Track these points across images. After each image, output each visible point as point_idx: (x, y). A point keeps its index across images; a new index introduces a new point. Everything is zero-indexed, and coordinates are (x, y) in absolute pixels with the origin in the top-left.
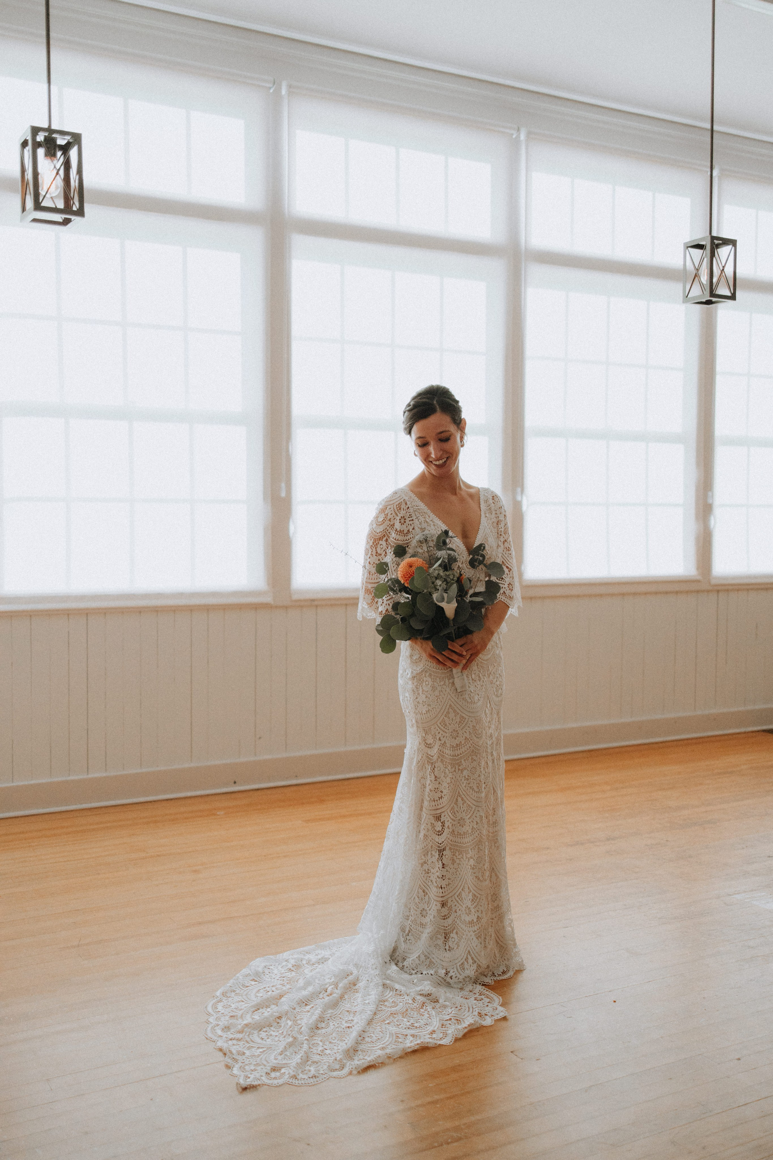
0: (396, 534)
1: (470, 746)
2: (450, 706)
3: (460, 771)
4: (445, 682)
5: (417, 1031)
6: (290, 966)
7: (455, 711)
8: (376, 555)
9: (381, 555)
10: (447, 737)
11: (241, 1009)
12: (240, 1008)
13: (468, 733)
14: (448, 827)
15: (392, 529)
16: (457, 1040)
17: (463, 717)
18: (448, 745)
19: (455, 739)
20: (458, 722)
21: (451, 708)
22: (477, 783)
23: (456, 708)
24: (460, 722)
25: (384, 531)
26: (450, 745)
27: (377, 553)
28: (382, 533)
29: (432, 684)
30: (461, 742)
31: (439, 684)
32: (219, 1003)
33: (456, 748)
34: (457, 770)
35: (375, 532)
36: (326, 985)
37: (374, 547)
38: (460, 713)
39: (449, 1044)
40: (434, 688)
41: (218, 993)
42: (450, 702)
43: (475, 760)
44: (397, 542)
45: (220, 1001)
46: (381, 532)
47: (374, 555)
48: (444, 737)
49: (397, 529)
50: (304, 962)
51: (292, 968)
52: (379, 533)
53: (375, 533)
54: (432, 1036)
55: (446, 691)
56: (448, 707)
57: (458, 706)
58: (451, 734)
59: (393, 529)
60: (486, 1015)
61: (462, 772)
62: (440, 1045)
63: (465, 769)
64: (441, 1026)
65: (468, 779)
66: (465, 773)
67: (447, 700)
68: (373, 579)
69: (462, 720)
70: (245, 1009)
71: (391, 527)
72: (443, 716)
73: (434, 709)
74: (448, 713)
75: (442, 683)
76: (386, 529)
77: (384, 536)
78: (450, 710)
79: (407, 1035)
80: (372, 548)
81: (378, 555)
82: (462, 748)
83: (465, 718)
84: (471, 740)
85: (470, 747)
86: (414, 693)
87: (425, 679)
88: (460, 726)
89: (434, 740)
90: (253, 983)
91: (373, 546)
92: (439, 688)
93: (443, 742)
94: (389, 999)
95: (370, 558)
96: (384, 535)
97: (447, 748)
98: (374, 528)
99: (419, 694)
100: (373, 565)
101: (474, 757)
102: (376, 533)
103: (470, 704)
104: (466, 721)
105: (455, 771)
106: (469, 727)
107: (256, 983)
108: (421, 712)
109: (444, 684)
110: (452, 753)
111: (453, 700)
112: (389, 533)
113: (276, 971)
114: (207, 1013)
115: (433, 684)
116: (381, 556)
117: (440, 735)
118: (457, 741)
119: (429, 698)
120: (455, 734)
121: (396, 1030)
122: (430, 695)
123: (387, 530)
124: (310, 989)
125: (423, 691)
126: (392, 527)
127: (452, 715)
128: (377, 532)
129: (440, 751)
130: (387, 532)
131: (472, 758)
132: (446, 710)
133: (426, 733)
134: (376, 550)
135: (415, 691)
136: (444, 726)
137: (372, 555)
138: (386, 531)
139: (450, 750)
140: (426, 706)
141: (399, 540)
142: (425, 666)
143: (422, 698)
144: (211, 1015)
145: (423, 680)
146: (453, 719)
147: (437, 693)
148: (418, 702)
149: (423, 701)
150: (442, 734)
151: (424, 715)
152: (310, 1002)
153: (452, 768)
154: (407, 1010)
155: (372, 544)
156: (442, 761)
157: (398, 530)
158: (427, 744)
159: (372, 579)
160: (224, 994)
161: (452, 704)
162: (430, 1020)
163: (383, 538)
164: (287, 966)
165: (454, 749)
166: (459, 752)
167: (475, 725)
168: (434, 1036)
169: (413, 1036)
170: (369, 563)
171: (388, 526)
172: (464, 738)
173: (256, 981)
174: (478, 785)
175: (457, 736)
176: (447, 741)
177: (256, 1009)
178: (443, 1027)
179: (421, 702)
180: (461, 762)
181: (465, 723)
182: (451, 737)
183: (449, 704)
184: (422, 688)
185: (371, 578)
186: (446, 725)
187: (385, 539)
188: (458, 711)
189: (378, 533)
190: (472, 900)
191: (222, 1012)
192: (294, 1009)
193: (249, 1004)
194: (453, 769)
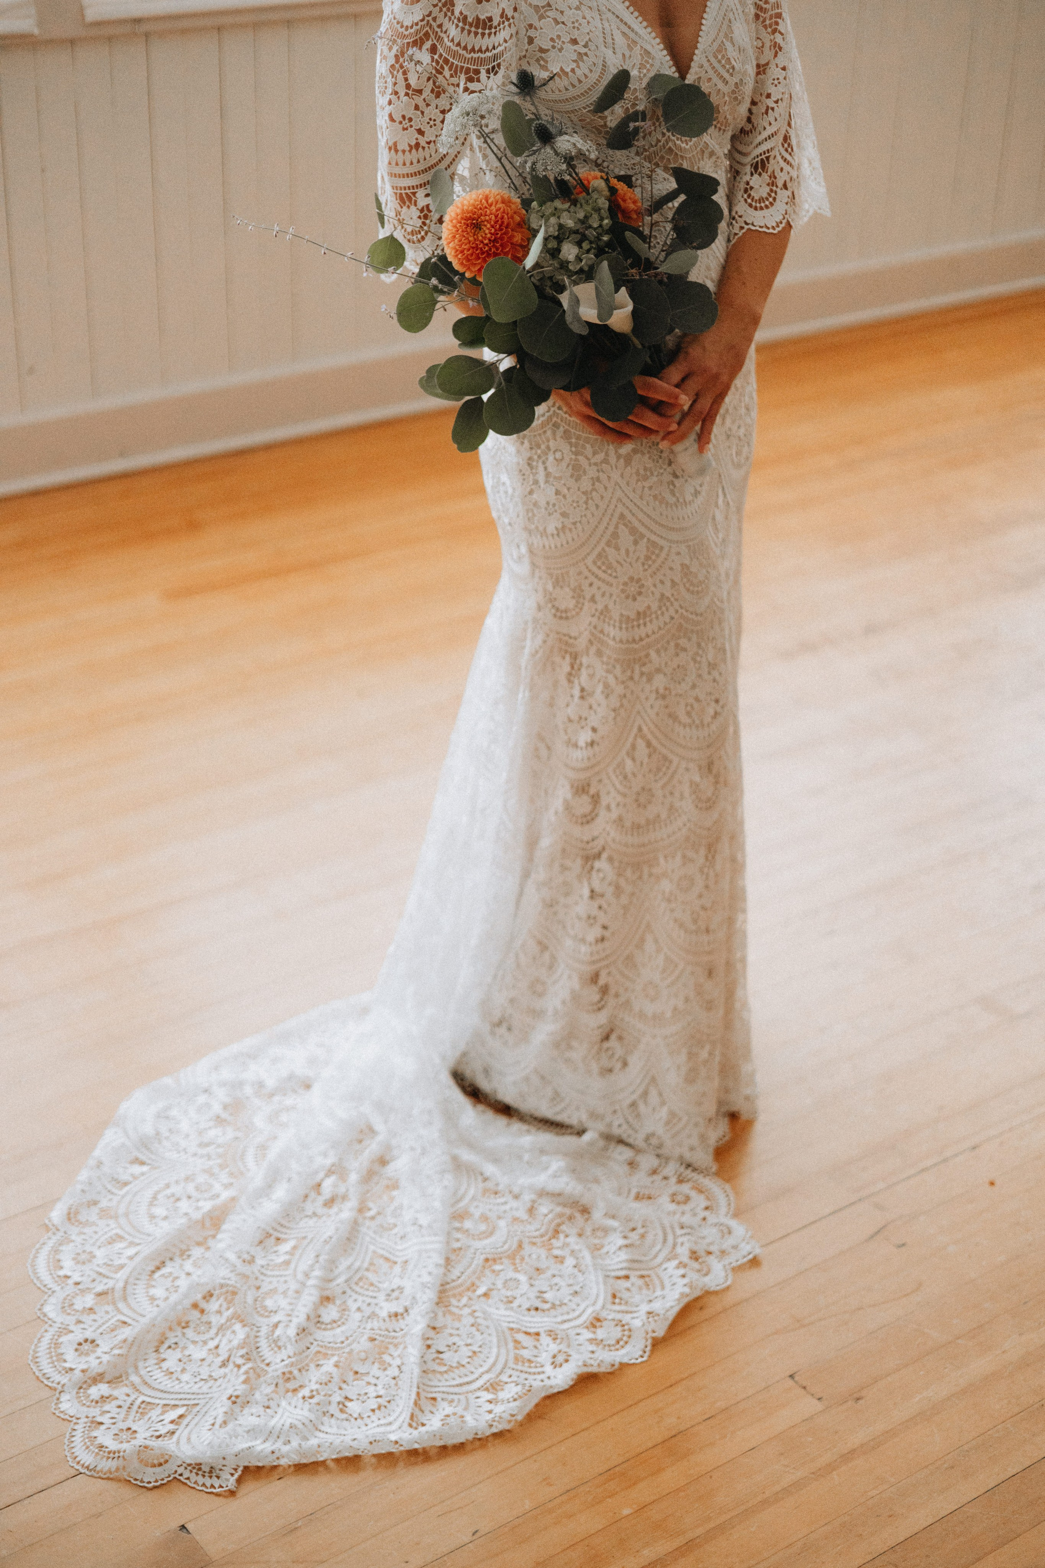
0: (466, 32)
1: (673, 614)
2: (622, 516)
3: (644, 679)
4: (607, 454)
5: (559, 1319)
6: (217, 1108)
7: (633, 531)
8: (407, 94)
9: (420, 92)
10: (611, 595)
11: (122, 1267)
12: (117, 1262)
13: (668, 584)
14: (608, 808)
15: (446, 15)
16: (657, 1343)
17: (654, 544)
18: (616, 616)
19: (635, 599)
20: (642, 557)
21: (625, 525)
22: (687, 705)
23: (636, 524)
24: (647, 558)
25: (425, 22)
26: (622, 615)
27: (408, 86)
28: (419, 27)
29: (571, 459)
30: (649, 607)
31: (592, 461)
32: (63, 1248)
33: (635, 623)
34: (636, 676)
35: (398, 23)
36: (317, 1172)
37: (398, 71)
38: (648, 534)
39: (640, 1360)
40: (577, 472)
41: (56, 1215)
42: (620, 509)
43: (685, 650)
44: (470, 56)
45: (66, 1240)
46: (417, 24)
47: (402, 94)
48: (603, 595)
49: (465, 17)
50: (248, 1090)
51: (224, 1115)
52: (412, 27)
53: (399, 26)
54: (594, 1333)
55: (609, 477)
56: (615, 520)
57: (641, 515)
58: (621, 587)
59: (449, 14)
60: (710, 1253)
61: (650, 680)
62: (623, 1366)
63: (658, 670)
64: (609, 1298)
65: (664, 697)
66: (659, 681)
67: (614, 501)
68: (408, 164)
69: (653, 553)
70: (131, 1265)
71: (444, 9)
72: (602, 544)
73: (578, 524)
74: (615, 535)
75: (601, 456)
76: (429, 15)
77: (427, 35)
78: (621, 527)
79: (538, 1334)
80: (395, 73)
81: (410, 92)
82: (651, 621)
83: (662, 548)
84: (676, 600)
85: (672, 618)
86: (524, 479)
87: (552, 443)
88: (646, 567)
89: (578, 602)
90: (137, 1169)
91: (397, 66)
92: (592, 472)
93: (600, 607)
94: (472, 1210)
95: (390, 103)
96: (425, 35)
97: (612, 622)
98: (395, 11)
99: (536, 482)
100: (401, 123)
101: (683, 642)
102: (402, 27)
103: (674, 508)
104: (663, 555)
105: (631, 678)
106: (671, 569)
107: (145, 1168)
108: (541, 529)
109: (606, 461)
110: (624, 635)
111: (629, 503)
112: (440, 26)
113: (184, 1126)
114: (39, 1285)
115: (576, 460)
116: (423, 97)
117: (594, 590)
118: (641, 604)
119: (564, 497)
120: (633, 589)
121: (511, 1319)
122: (569, 489)
123: (434, 19)
124: (281, 1192)
125: (548, 475)
126: (448, 10)
127: (625, 539)
128: (405, 24)
129: (595, 627)
130: (433, 24)
131: (677, 645)
132: (611, 528)
133: (557, 583)
134: (406, 79)
135: (527, 473)
136: (604, 568)
137: (396, 93)
138: (431, 22)
139: (621, 628)
140: (557, 515)
141: (476, 49)
142: (552, 409)
143: (545, 494)
144: (50, 1292)
145: (548, 448)
146: (627, 551)
147: (586, 484)
148: (535, 504)
149: (548, 503)
150: (599, 588)
151: (550, 538)
152: (284, 1230)
153: (624, 672)
154: (520, 1246)
155: (393, 62)
156: (599, 653)
157: (470, 20)
158: (557, 610)
159: (404, 164)
160: (71, 1216)
161: (626, 513)
162: (580, 1278)
163: (422, 43)
164: (208, 1106)
165: (630, 625)
166: (642, 632)
167: (687, 562)
168: (601, 1334)
169: (553, 1335)
170: (392, 119)
171: (435, 6)
172: (658, 596)
173: (142, 1163)
174: (689, 708)
175: (640, 593)
176: (611, 606)
177: (158, 1263)
178: (614, 1303)
179: (543, 503)
180: (647, 655)
181: (659, 562)
182: (623, 596)
183: (617, 515)
184: (546, 468)
185: (401, 163)
186: (610, 566)
187: (428, 45)
188: (642, 529)
189: (407, 29)
190: (664, 971)
191: (76, 1278)
192: (252, 1261)
193: (139, 1248)
194: (629, 673)
